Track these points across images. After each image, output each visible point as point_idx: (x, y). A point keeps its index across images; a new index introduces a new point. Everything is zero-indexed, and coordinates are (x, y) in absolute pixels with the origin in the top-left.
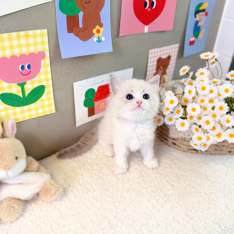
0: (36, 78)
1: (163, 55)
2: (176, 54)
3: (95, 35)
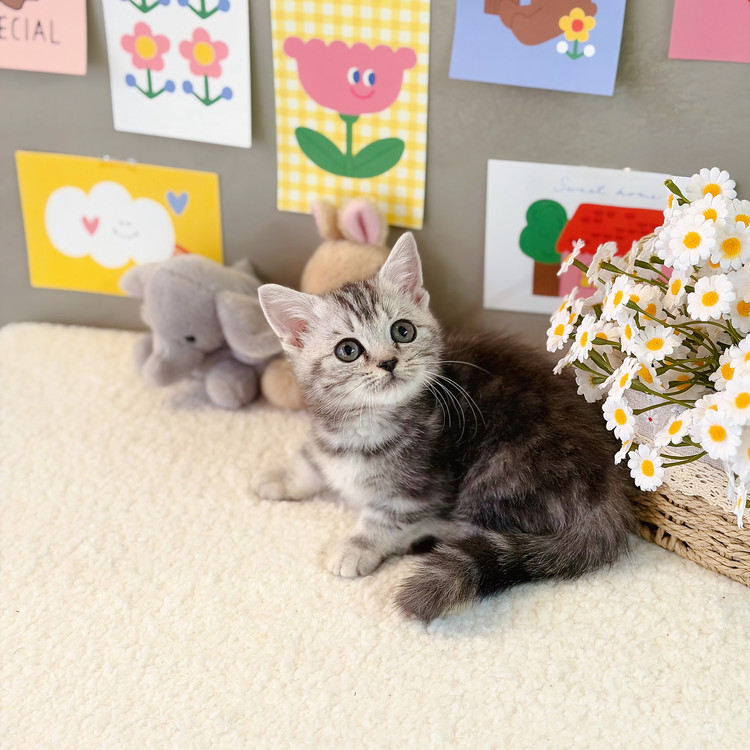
0: (385, 115)
3: (565, 35)
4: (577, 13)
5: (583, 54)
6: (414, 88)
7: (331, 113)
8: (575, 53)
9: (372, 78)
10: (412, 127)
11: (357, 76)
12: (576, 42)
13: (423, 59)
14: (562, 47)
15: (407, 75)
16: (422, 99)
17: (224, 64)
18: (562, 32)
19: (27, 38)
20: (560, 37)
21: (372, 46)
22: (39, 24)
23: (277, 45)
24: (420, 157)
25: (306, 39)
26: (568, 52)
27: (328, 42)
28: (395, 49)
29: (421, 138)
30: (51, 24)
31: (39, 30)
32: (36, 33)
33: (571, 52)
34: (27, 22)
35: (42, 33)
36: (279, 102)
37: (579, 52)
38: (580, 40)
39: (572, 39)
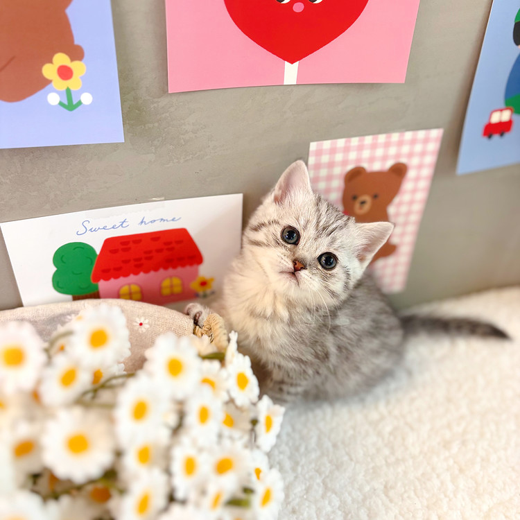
1: (372, 160)
2: (430, 159)
3: (53, 84)
4: (61, 59)
5: (80, 103)
8: (70, 104)
12: (69, 91)
14: (53, 99)
18: (47, 82)
20: (48, 88)
26: (61, 104)
33: (66, 102)
37: (75, 103)
38: (72, 89)
39: (64, 89)
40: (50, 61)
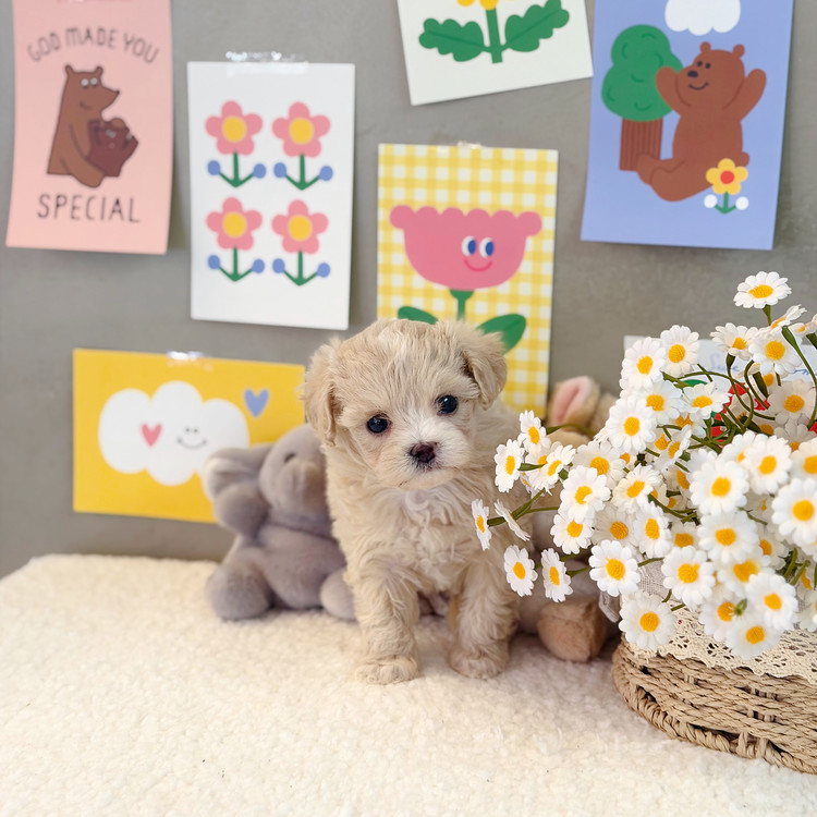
0: (504, 288)
3: (714, 188)
4: (727, 164)
5: (735, 207)
6: (538, 257)
7: (441, 289)
8: (726, 206)
9: (490, 249)
10: (535, 301)
11: (473, 247)
12: (726, 195)
13: (549, 224)
15: (530, 243)
16: (547, 268)
17: (321, 237)
18: (709, 185)
19: (102, 217)
21: (491, 212)
22: (117, 202)
23: (383, 215)
24: (544, 334)
25: (416, 208)
26: (717, 206)
27: (440, 209)
28: (517, 214)
29: (545, 312)
30: (132, 201)
31: (117, 208)
32: (114, 211)
33: (721, 205)
34: (104, 200)
35: (120, 211)
36: (381, 280)
37: (730, 205)
39: (723, 192)
40: (716, 166)
